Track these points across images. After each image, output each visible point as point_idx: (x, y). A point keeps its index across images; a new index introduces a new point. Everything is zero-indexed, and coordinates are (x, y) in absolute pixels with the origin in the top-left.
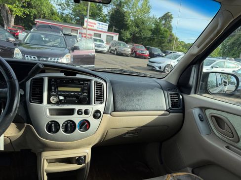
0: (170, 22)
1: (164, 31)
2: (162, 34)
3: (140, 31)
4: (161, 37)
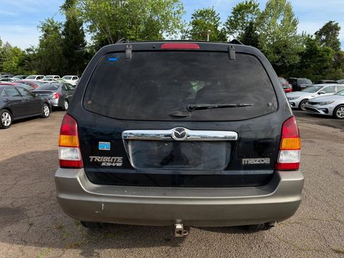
0: (335, 35)
1: (325, 51)
2: (321, 57)
3: (283, 57)
4: (320, 61)
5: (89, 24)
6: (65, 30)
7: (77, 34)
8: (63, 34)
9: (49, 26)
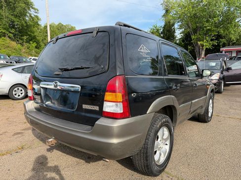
5: (180, 24)
6: (163, 30)
7: (170, 32)
8: (162, 33)
9: (154, 29)
